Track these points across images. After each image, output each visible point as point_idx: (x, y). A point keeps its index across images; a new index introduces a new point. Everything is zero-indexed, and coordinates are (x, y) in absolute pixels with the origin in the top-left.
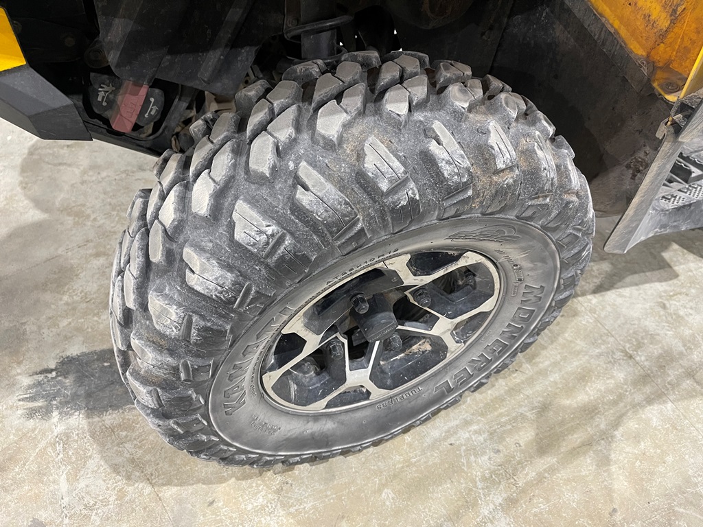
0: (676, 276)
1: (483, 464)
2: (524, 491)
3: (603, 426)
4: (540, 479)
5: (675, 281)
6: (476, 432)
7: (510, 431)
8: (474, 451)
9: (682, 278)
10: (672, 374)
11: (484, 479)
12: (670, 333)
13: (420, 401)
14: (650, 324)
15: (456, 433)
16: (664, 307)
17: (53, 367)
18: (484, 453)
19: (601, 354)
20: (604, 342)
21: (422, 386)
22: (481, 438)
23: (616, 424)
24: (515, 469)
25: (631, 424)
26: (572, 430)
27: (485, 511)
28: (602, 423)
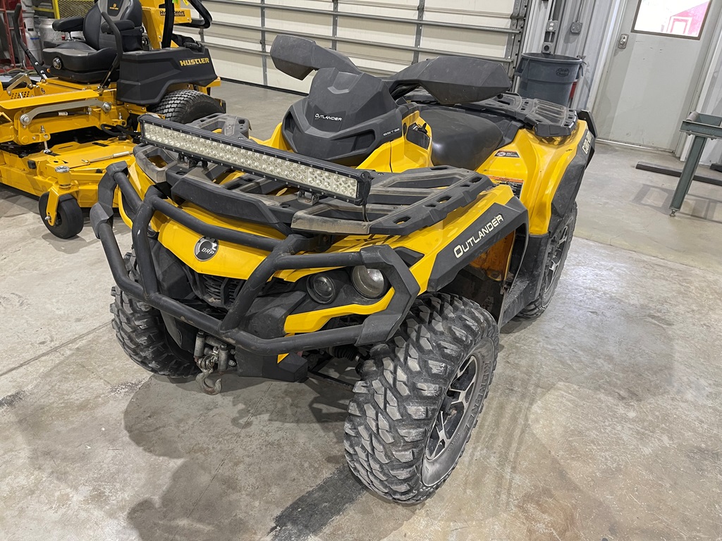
0: (503, 347)
1: (493, 460)
2: (515, 462)
3: (523, 423)
4: (517, 454)
5: (504, 349)
6: (481, 450)
7: (493, 443)
8: (486, 457)
9: (506, 346)
10: (531, 389)
11: (498, 466)
12: (519, 373)
13: (461, 440)
14: (508, 372)
15: (474, 454)
16: (509, 363)
17: (275, 525)
18: (490, 456)
19: (501, 395)
20: (499, 389)
21: (459, 432)
22: (485, 451)
23: (526, 419)
24: (506, 456)
25: (532, 417)
26: (514, 430)
27: (508, 477)
28: (521, 421)
